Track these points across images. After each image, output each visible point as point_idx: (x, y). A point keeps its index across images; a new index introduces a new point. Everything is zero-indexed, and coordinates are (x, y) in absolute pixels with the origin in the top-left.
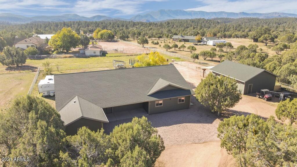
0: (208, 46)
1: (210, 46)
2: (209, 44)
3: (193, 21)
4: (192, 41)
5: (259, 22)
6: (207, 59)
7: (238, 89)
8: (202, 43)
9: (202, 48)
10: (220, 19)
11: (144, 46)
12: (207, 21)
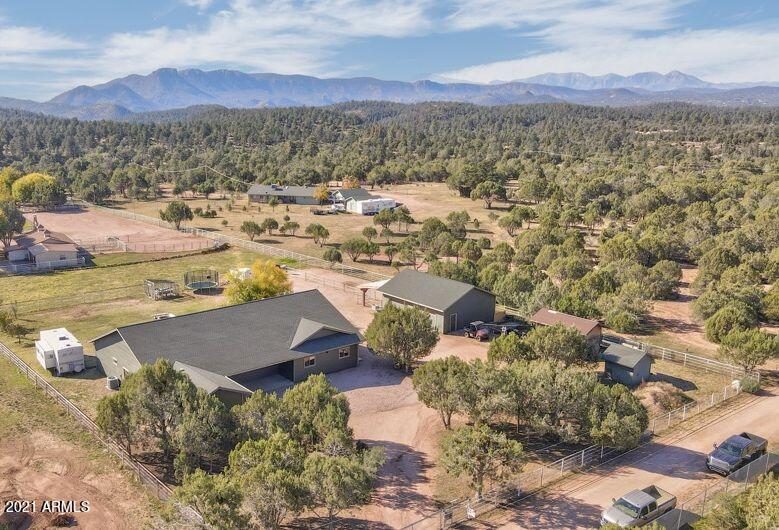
0: (352, 218)
1: (357, 215)
2: (353, 211)
3: (281, 116)
4: (306, 200)
5: (473, 117)
6: (359, 259)
7: (433, 325)
8: (333, 207)
9: (337, 225)
10: (362, 106)
11: (181, 226)
12: (326, 117)
